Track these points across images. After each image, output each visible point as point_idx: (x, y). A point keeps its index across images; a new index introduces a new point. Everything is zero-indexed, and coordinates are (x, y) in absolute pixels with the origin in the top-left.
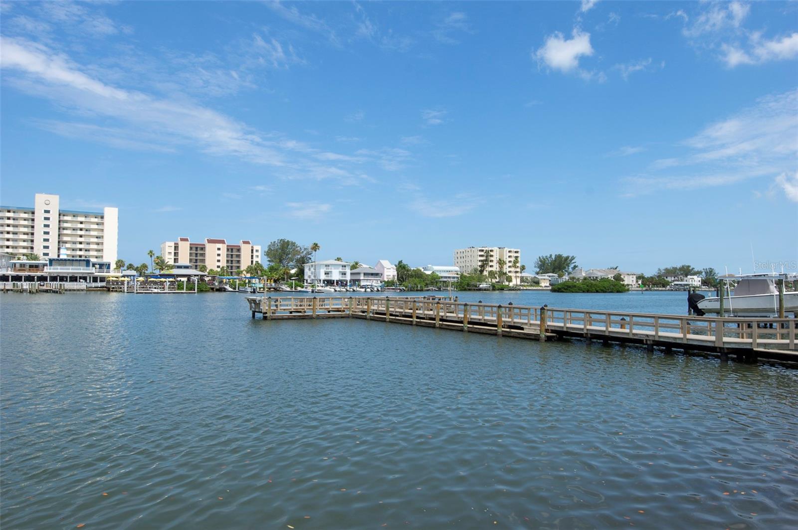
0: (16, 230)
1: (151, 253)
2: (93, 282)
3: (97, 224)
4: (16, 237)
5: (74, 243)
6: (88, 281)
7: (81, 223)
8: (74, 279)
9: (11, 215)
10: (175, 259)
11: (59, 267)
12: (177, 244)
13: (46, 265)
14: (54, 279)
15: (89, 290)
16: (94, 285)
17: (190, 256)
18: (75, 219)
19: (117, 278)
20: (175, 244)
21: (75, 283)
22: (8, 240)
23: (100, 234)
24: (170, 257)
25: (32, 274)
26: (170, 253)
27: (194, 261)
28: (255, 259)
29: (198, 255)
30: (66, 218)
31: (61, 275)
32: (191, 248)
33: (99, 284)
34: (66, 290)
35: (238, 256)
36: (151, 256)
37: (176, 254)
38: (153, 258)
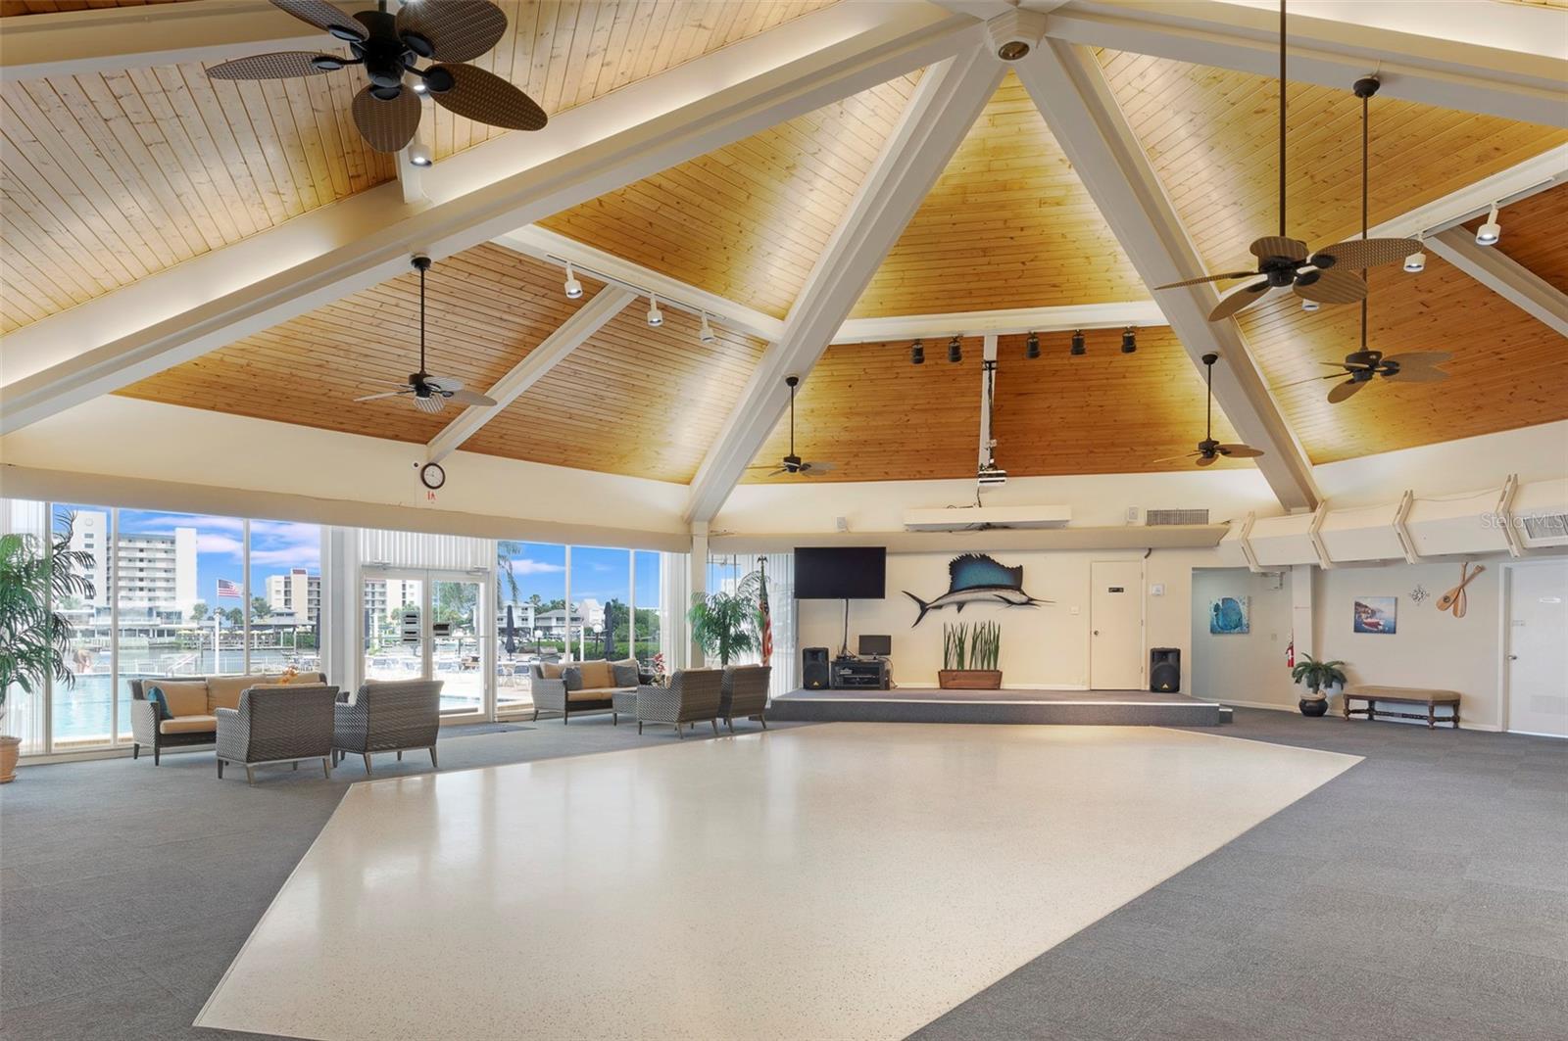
1: (248, 594)
2: (158, 636)
3: (166, 552)
5: (132, 579)
6: (151, 635)
7: (141, 550)
8: (131, 633)
10: (286, 600)
12: (289, 578)
13: (93, 615)
15: (151, 647)
16: (159, 640)
17: (309, 595)
18: (131, 545)
19: (191, 630)
20: (286, 578)
21: (133, 638)
23: (170, 566)
24: (278, 597)
26: (278, 591)
27: (316, 602)
28: (408, 600)
30: (118, 544)
32: (310, 584)
33: (166, 639)
34: (121, 648)
35: (383, 594)
36: (248, 598)
37: (287, 593)
38: (250, 600)
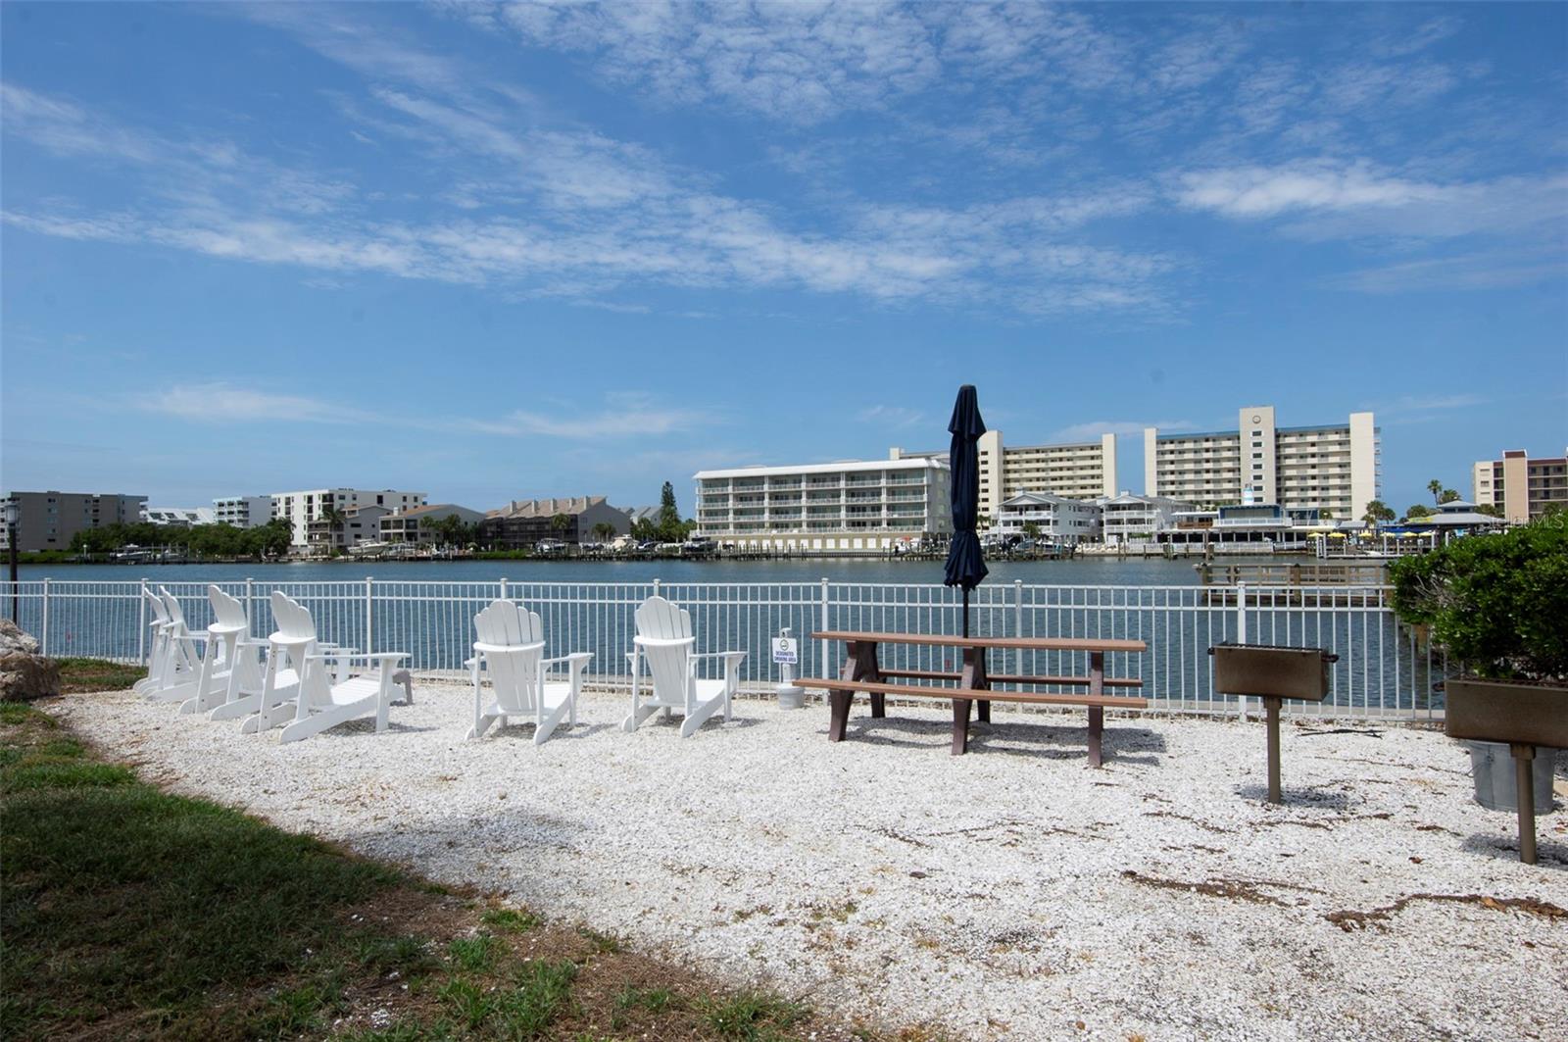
0: (1217, 466)
1: (1434, 486)
2: (1286, 540)
3: (1339, 444)
4: (1218, 476)
6: (1278, 539)
7: (1313, 444)
8: (1256, 537)
9: (1209, 445)
10: (1496, 493)
11: (1233, 520)
12: (1501, 464)
13: (1217, 517)
14: (1228, 537)
15: (1277, 553)
16: (1286, 545)
17: (1530, 485)
18: (1302, 440)
20: (1495, 464)
21: (1258, 543)
22: (1208, 482)
23: (1345, 460)
24: (1485, 490)
25: (1199, 531)
26: (1484, 483)
27: (1543, 495)
29: (1551, 482)
30: (1288, 440)
31: (1238, 531)
32: (1532, 470)
33: (1295, 544)
34: (1218, 554)
36: (1435, 492)
37: (1498, 484)
38: (1438, 494)
